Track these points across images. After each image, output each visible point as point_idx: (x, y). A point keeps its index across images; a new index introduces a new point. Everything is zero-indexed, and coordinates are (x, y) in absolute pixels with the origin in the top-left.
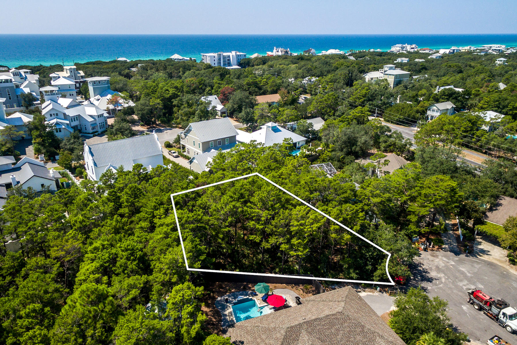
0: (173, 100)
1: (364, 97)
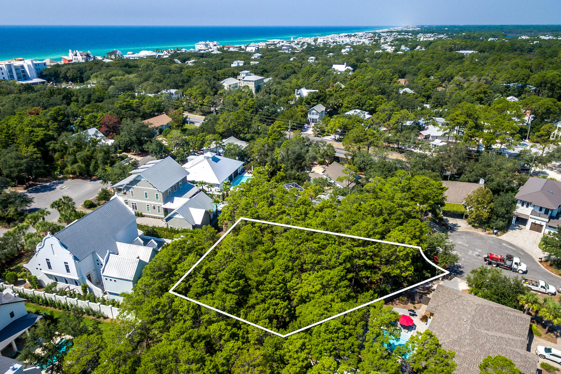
0: (47, 144)
1: (251, 108)
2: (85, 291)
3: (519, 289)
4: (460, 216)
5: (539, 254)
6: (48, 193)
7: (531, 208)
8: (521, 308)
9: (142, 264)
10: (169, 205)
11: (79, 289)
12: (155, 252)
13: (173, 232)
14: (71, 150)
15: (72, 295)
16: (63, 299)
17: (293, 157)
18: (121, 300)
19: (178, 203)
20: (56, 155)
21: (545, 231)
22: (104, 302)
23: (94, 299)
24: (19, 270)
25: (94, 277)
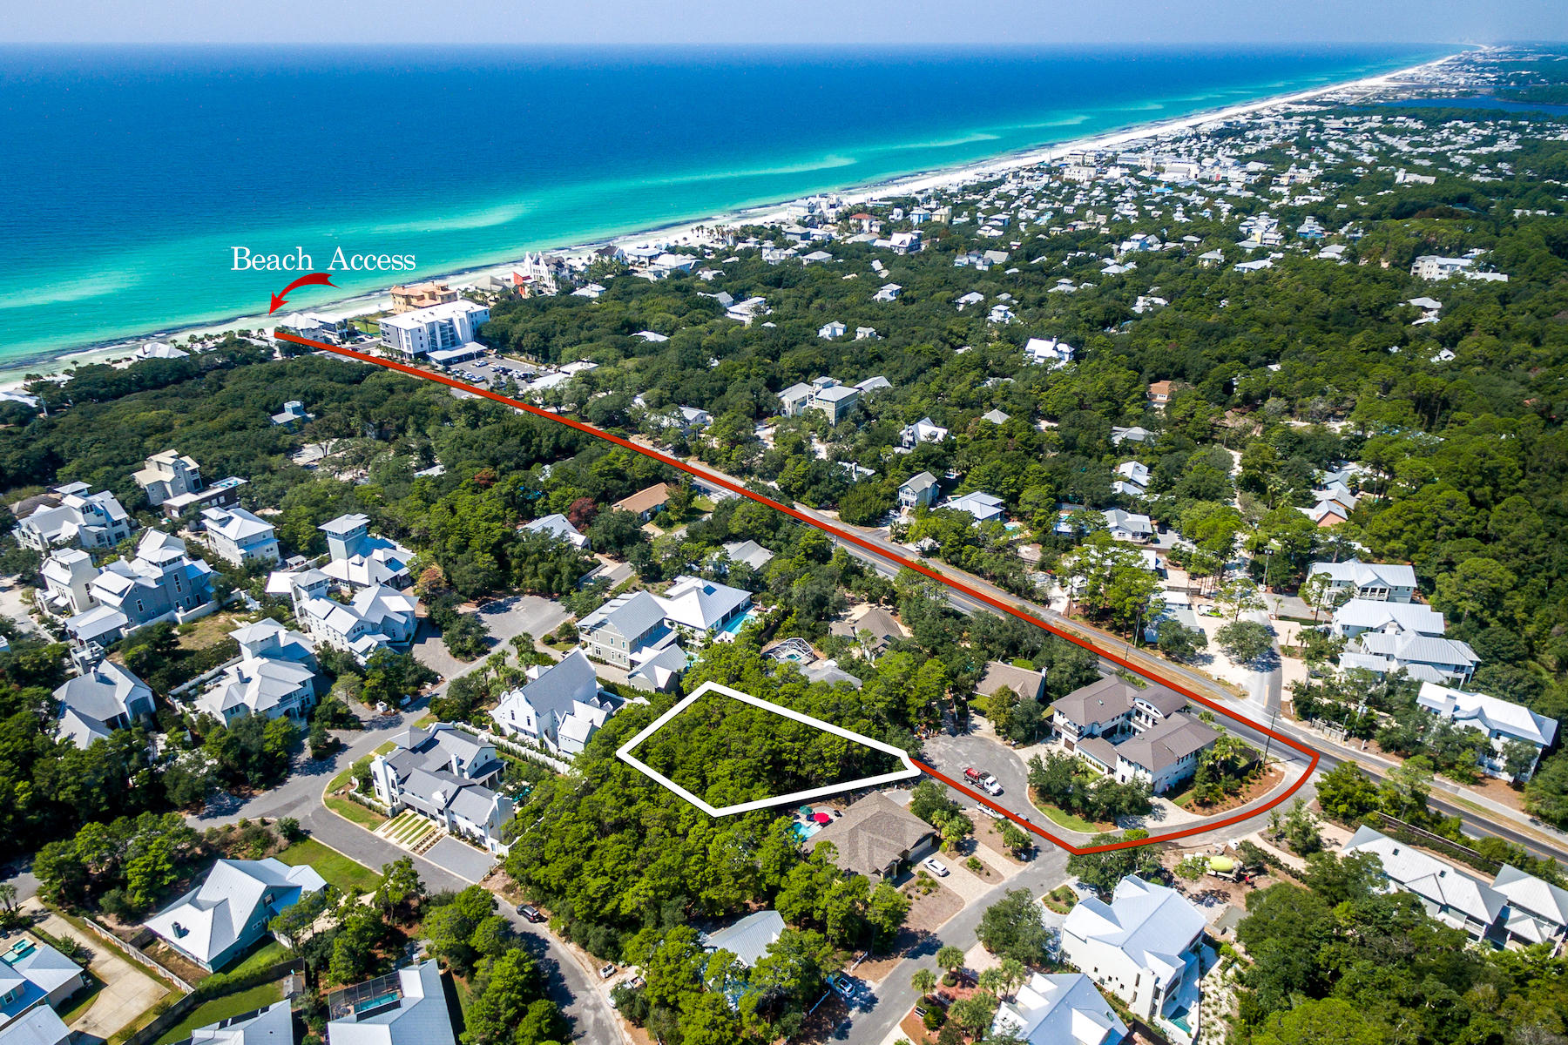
0: (504, 546)
2: (542, 745)
4: (983, 713)
6: (503, 615)
7: (1066, 720)
9: (594, 729)
10: (636, 657)
11: (537, 743)
12: (609, 716)
13: (634, 693)
14: (531, 559)
15: (531, 748)
16: (523, 750)
17: (810, 598)
18: (572, 758)
19: (647, 654)
20: (514, 563)
21: (1077, 751)
22: (558, 758)
23: (549, 755)
24: (481, 713)
25: (550, 732)
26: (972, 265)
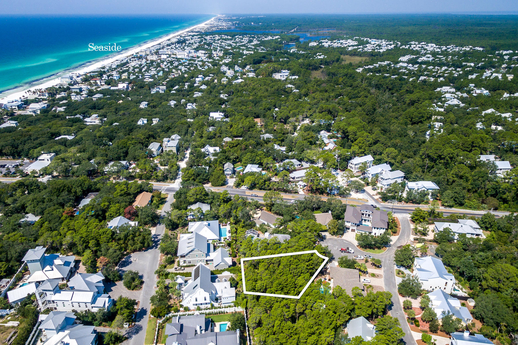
1: (193, 175)
2: (212, 306)
3: (354, 262)
4: (326, 231)
5: (356, 243)
7: (350, 223)
8: (356, 268)
10: (209, 258)
11: (209, 306)
16: (208, 311)
18: (231, 304)
19: (212, 256)
21: (356, 231)
26: (158, 92)
